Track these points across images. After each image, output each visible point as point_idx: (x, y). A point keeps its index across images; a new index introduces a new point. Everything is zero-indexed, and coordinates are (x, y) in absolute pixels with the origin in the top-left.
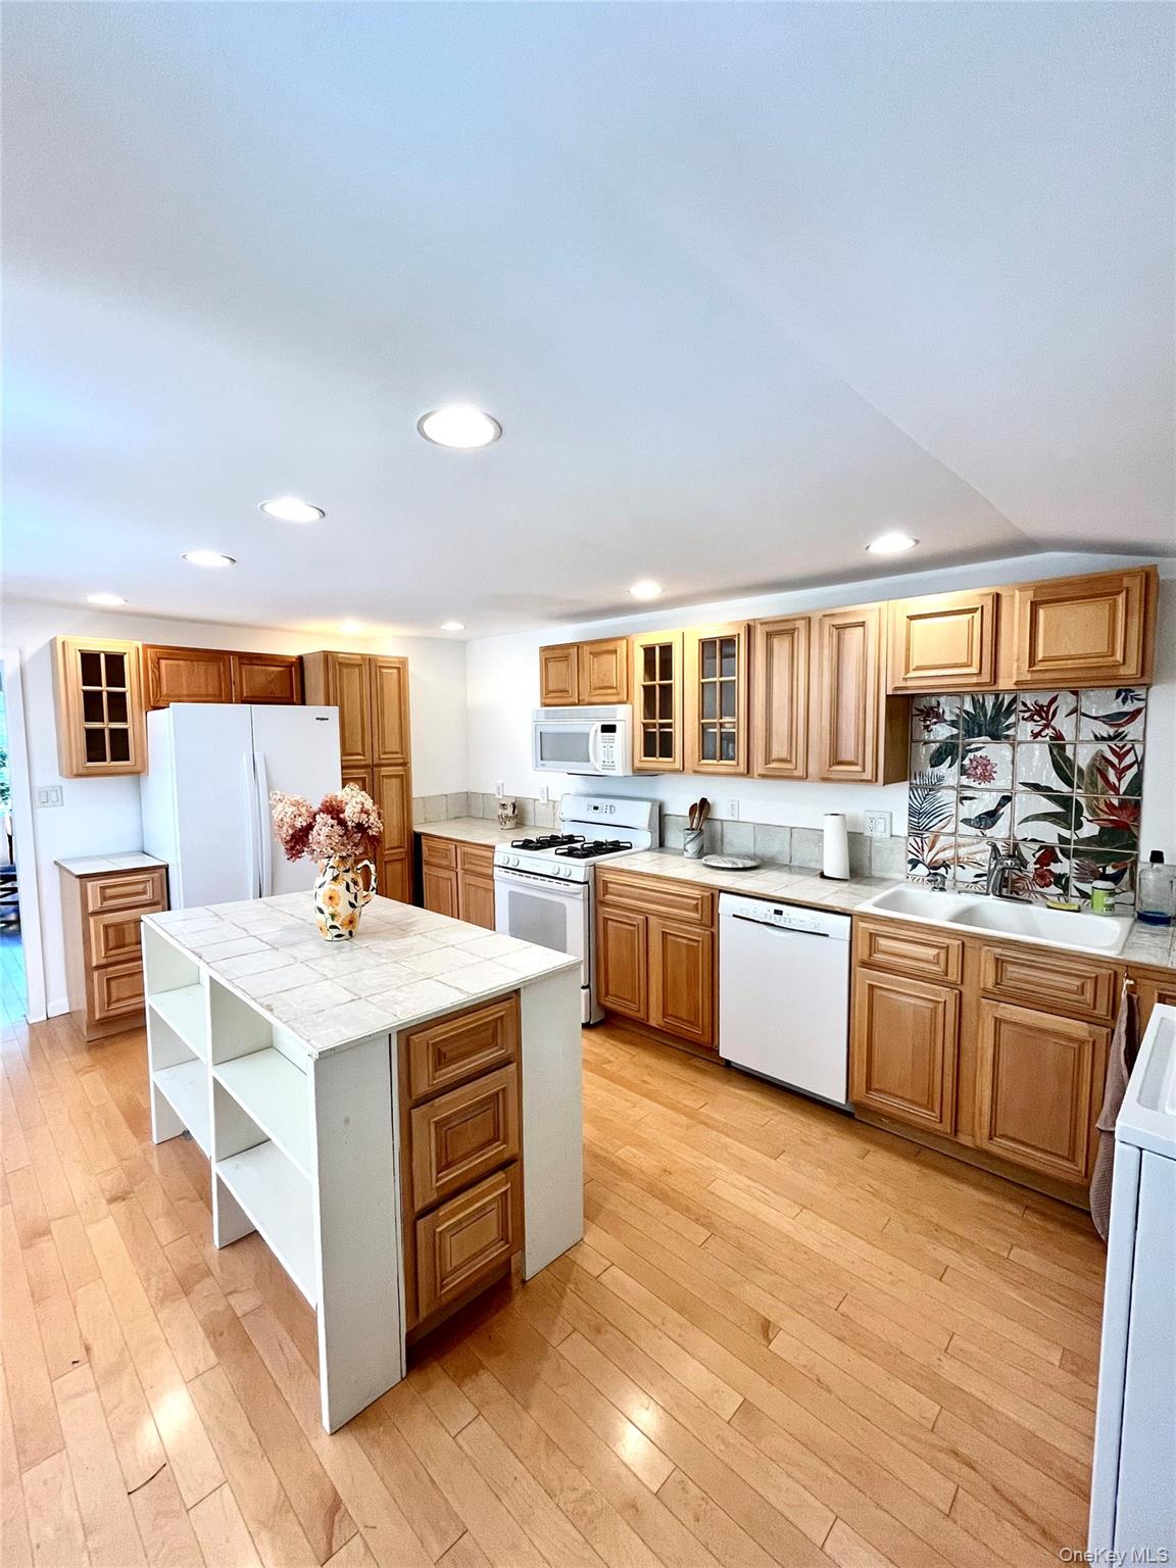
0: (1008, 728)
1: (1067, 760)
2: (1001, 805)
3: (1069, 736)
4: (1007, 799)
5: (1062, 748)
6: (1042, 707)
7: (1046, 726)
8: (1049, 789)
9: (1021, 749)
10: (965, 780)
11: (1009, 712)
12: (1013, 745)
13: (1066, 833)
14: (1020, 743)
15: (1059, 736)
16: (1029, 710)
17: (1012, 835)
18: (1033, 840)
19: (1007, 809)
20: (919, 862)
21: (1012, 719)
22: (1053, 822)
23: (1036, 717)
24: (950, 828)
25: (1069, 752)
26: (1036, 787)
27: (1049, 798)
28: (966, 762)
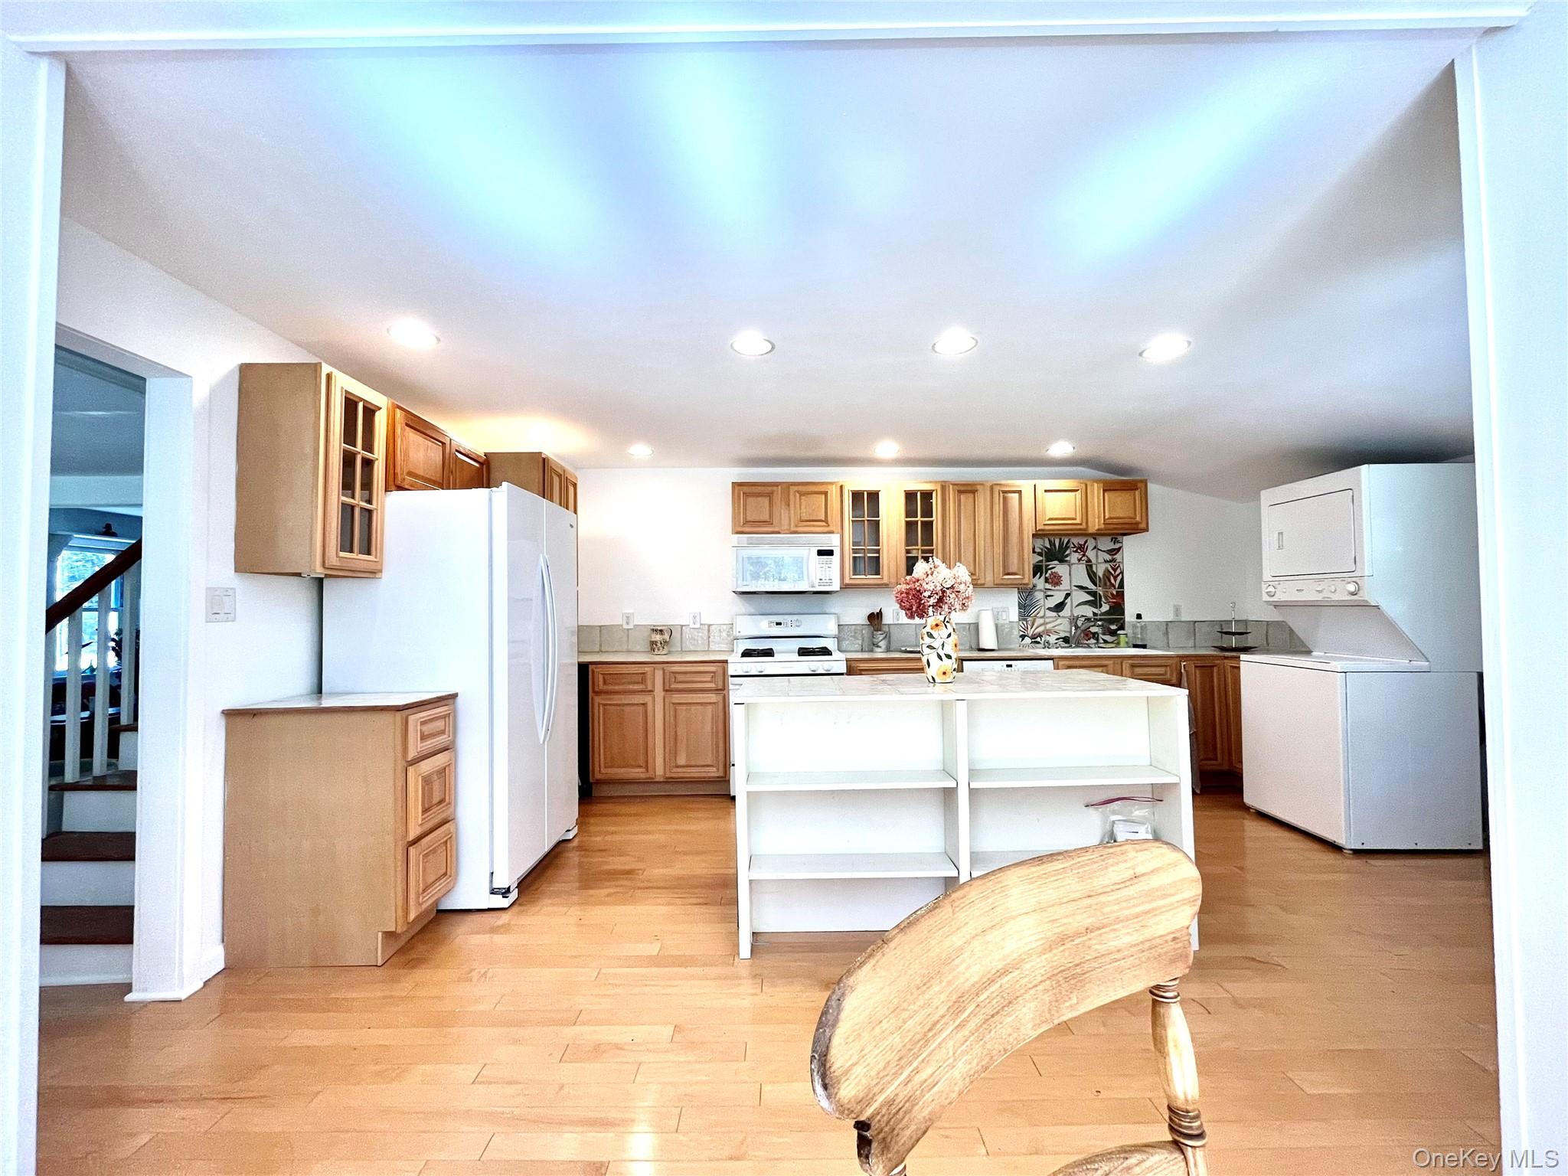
0: (1067, 556)
1: (1093, 572)
2: (1066, 598)
3: (1094, 561)
4: (1068, 595)
5: (1091, 566)
6: (1081, 545)
7: (1084, 555)
8: (1087, 588)
9: (1073, 567)
10: (1048, 586)
11: (1067, 547)
12: (1069, 566)
13: (1096, 611)
14: (1072, 564)
15: (1089, 561)
16: (1075, 547)
17: (1072, 614)
18: (1083, 616)
19: (1068, 600)
20: (1025, 636)
21: (1068, 552)
22: (1090, 605)
23: (1079, 551)
24: (1041, 614)
25: (1094, 569)
26: (1081, 587)
27: (1088, 593)
28: (1047, 575)
